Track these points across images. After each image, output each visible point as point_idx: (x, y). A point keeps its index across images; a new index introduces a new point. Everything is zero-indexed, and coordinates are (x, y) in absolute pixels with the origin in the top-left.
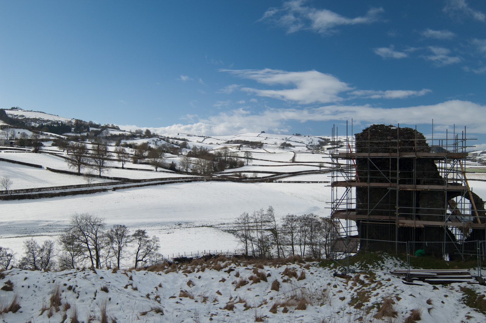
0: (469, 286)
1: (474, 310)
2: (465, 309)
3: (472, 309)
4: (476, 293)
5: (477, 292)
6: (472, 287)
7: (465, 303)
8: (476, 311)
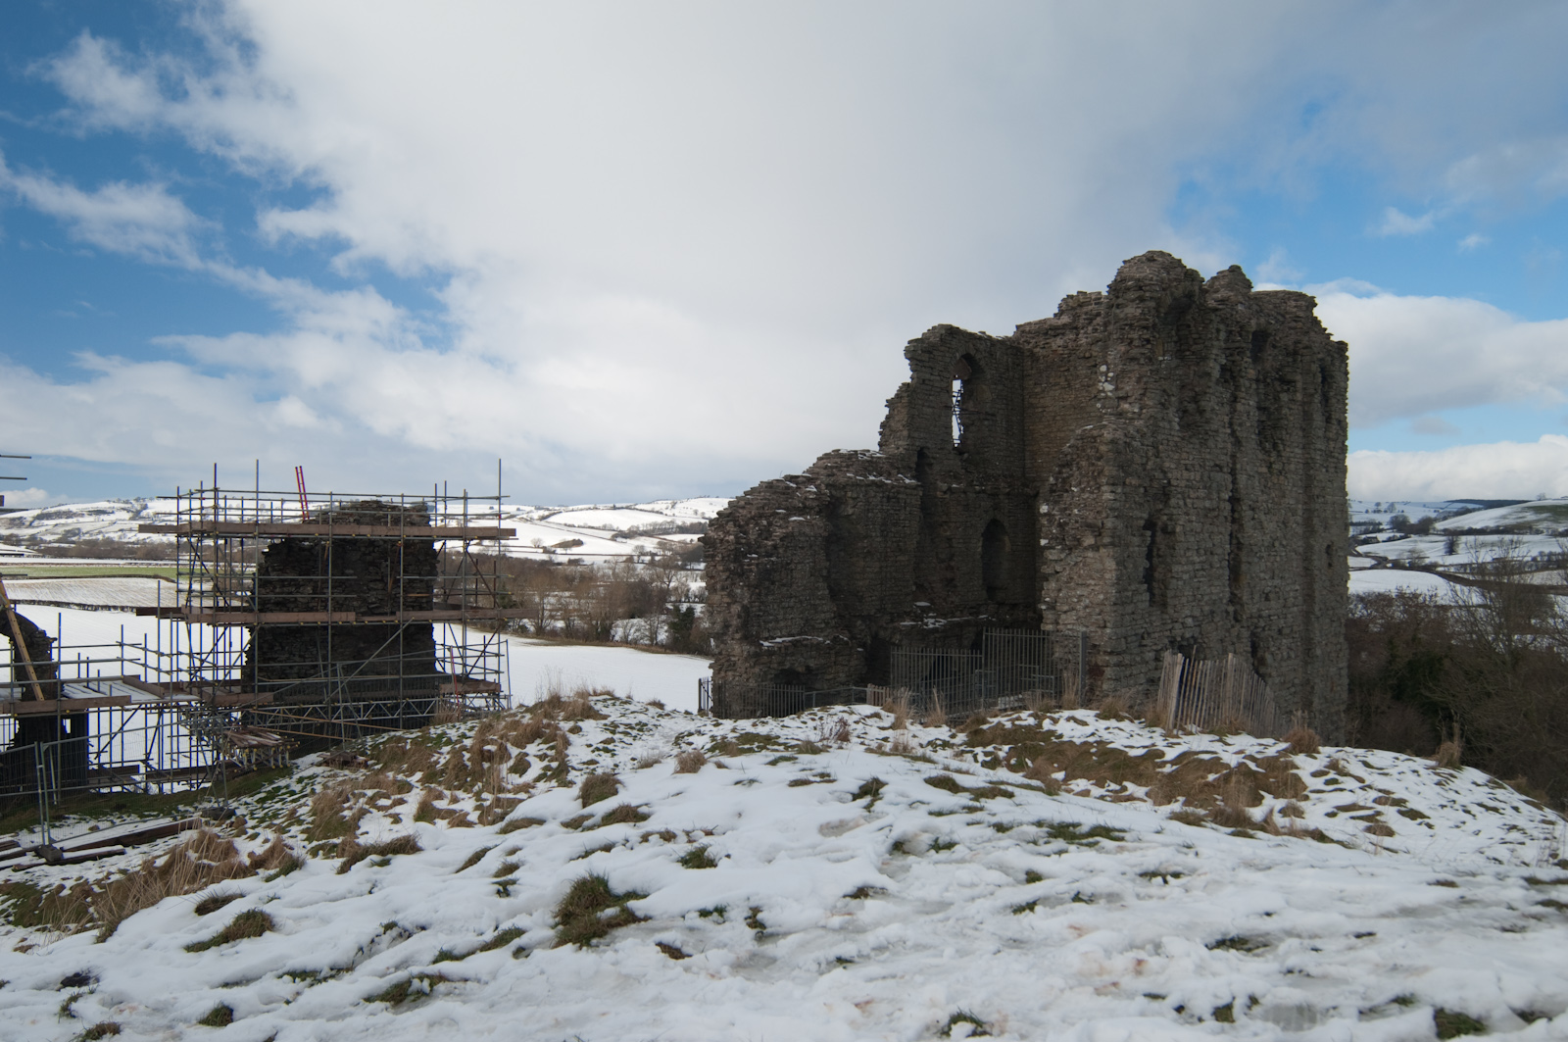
0: (18, 877)
1: (38, 930)
2: (10, 935)
3: (30, 929)
4: (39, 888)
5: (42, 884)
6: (27, 877)
7: (9, 923)
8: (44, 930)
